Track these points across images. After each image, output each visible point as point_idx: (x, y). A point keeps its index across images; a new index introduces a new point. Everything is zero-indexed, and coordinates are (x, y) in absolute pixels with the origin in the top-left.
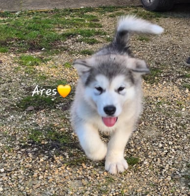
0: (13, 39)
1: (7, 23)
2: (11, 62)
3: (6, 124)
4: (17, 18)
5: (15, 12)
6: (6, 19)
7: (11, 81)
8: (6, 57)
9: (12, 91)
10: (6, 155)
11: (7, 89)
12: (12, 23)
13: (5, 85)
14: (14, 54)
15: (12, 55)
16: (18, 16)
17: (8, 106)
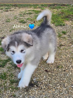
0: (71, 15)
1: (68, 9)
2: (70, 24)
3: (70, 48)
4: (72, 7)
5: (71, 5)
6: (67, 7)
7: (71, 32)
8: (68, 22)
9: (71, 36)
10: (72, 61)
11: (70, 35)
12: (70, 9)
13: (69, 33)
14: (71, 21)
15: (71, 22)
16: (72, 6)
17: (71, 41)
